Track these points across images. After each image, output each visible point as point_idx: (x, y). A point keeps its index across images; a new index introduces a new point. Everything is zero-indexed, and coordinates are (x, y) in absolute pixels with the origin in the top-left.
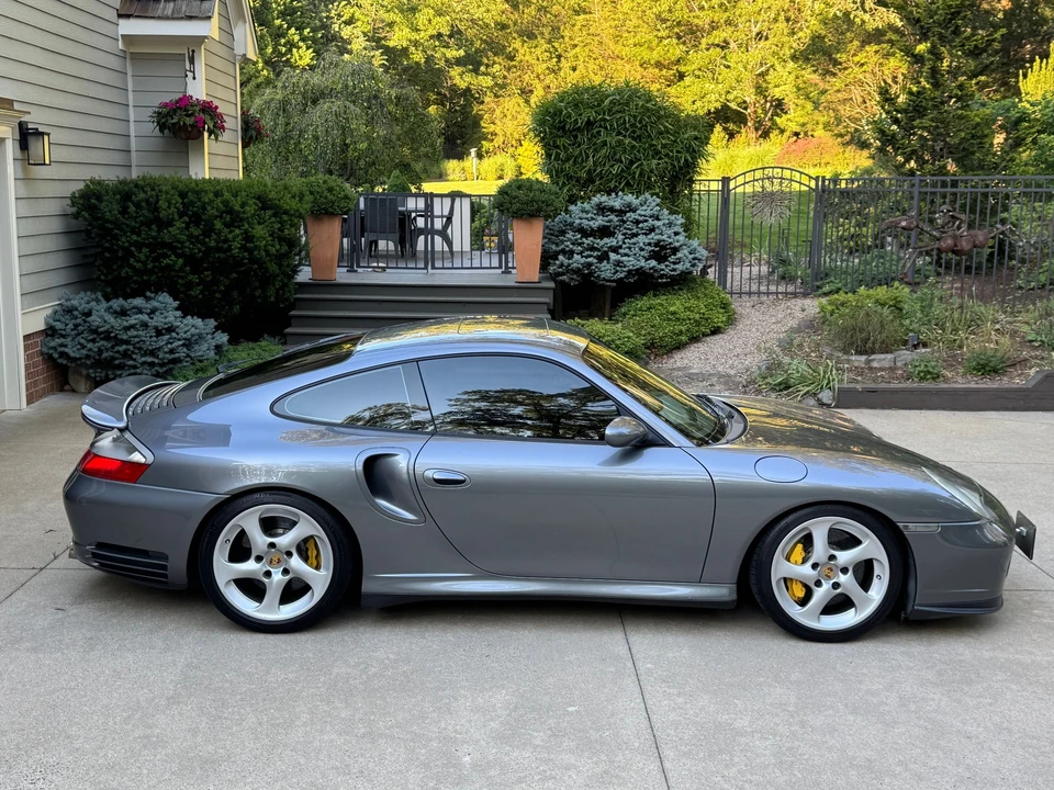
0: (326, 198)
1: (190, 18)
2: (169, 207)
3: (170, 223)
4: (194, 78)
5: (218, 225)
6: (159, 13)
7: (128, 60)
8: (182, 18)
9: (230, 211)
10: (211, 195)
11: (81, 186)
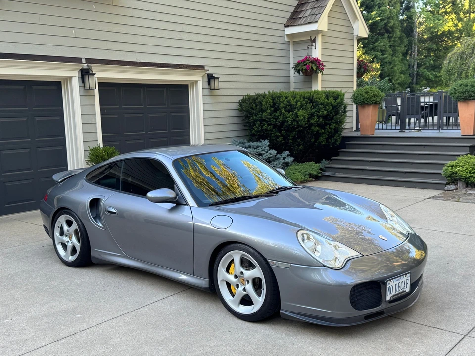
0: (364, 97)
1: (310, 23)
2: (266, 105)
3: (265, 111)
4: (315, 49)
5: (283, 111)
6: (299, 23)
7: (291, 45)
8: (307, 24)
9: (291, 105)
10: (284, 98)
11: (242, 98)
